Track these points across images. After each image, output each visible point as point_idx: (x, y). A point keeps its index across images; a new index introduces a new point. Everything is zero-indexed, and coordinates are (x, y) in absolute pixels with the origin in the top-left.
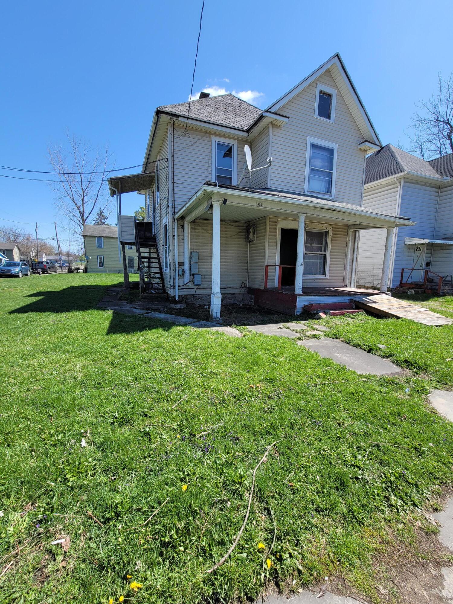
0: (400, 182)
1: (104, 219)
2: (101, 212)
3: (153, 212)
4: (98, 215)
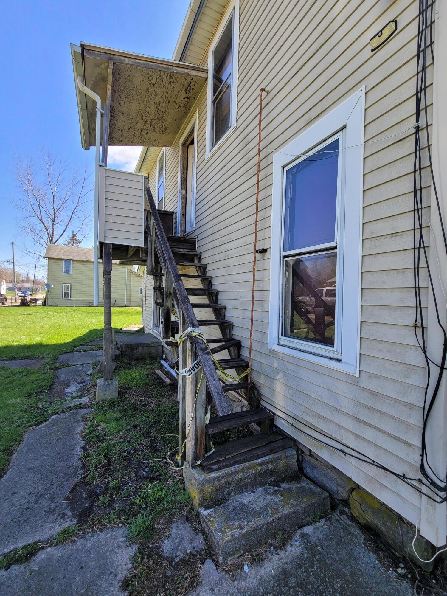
1: (77, 243)
2: (74, 236)
3: (180, 188)
4: (71, 238)
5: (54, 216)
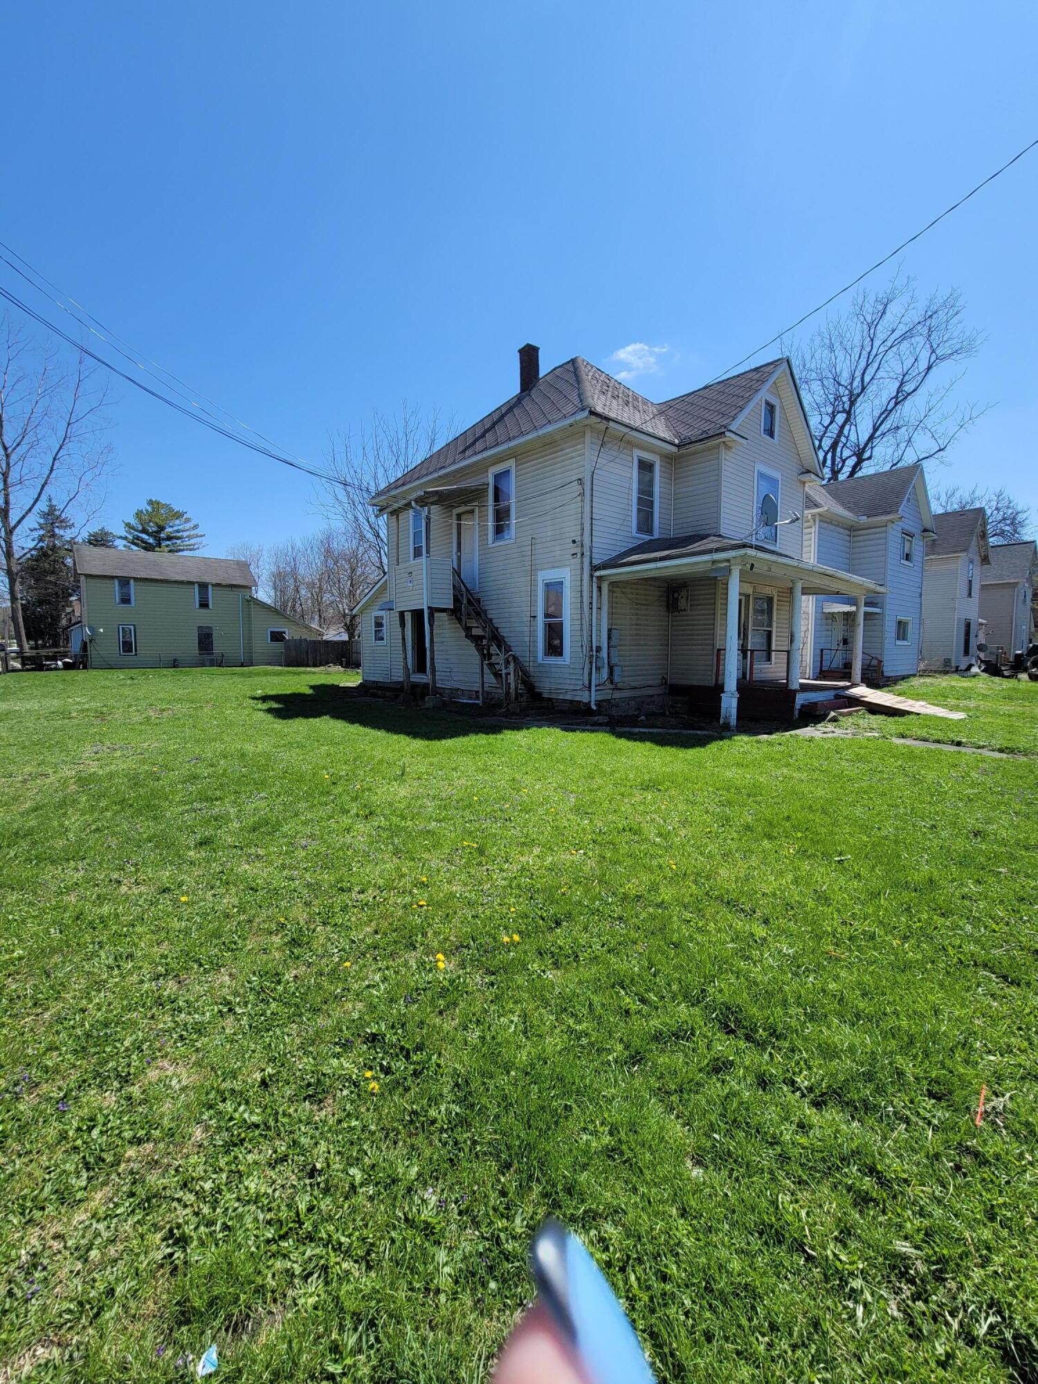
0: (814, 521)
3: (455, 549)
4: (45, 515)
5: (8, 464)
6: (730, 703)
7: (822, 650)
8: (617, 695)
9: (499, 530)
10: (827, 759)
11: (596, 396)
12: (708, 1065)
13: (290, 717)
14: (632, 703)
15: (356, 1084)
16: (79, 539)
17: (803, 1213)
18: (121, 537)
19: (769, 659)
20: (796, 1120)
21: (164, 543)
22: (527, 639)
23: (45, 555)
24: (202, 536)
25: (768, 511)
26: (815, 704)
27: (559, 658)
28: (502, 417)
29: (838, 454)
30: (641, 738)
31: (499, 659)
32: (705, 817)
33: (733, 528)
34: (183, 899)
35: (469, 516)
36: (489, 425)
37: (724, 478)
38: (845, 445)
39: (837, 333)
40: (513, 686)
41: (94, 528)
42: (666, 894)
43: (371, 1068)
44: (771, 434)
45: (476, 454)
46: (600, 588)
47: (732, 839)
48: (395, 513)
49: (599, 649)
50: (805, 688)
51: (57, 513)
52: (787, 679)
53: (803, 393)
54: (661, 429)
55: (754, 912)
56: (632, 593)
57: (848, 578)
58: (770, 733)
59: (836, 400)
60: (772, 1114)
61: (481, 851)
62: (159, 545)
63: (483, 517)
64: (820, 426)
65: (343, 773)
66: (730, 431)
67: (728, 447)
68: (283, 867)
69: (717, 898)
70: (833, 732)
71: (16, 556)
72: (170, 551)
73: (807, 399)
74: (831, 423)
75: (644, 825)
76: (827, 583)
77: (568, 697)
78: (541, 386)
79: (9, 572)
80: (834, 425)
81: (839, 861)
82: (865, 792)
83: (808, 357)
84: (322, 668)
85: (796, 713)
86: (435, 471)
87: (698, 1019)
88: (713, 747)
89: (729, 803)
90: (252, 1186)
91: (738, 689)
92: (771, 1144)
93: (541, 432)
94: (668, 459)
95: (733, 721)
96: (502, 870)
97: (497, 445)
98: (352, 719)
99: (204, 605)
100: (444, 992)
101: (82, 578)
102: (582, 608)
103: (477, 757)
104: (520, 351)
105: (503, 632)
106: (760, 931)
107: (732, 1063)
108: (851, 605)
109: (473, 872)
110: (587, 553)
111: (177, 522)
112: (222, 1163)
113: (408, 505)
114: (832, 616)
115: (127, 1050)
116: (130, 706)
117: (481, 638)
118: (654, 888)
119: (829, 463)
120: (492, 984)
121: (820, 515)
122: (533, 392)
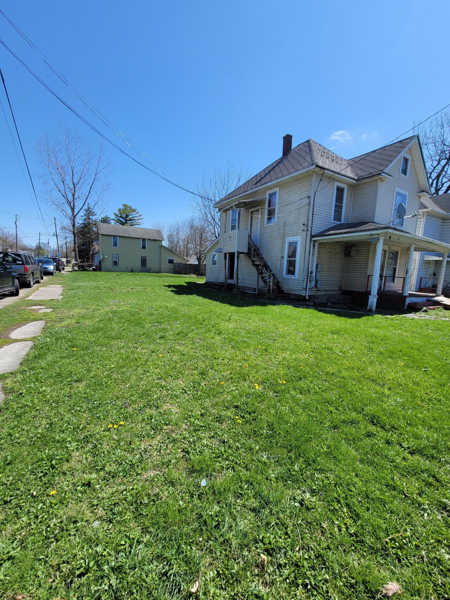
0: (424, 215)
2: (89, 208)
3: (249, 227)
4: (86, 211)
5: (75, 190)
6: (373, 300)
7: (421, 278)
8: (318, 293)
9: (269, 219)
10: (421, 328)
11: (319, 158)
12: (365, 433)
13: (181, 294)
14: (325, 297)
15: (233, 420)
16: (98, 220)
17: (404, 484)
18: (113, 219)
19: (393, 281)
20: (402, 456)
21: (128, 222)
22: (279, 267)
23: (86, 226)
24: (142, 219)
25: (401, 211)
26: (416, 303)
27: (293, 276)
28: (274, 168)
29: (440, 181)
30: (330, 313)
31: (266, 275)
32: (361, 347)
33: (383, 219)
34: (160, 355)
35: (256, 212)
36: (267, 172)
37: (378, 195)
38: (444, 176)
39: (446, 118)
40: (271, 287)
41: (103, 216)
42: (345, 374)
43: (237, 416)
44: (405, 173)
45: (261, 185)
46: (314, 245)
47: (374, 357)
48: (225, 211)
49: (311, 273)
50: (411, 295)
51: (91, 210)
52: (402, 290)
53: (423, 150)
54: (349, 173)
55: (384, 385)
56: (329, 248)
57: (439, 244)
58: (392, 315)
59: (441, 153)
60: (391, 453)
61: (266, 350)
62: (126, 223)
63: (263, 214)
64: (432, 167)
65: (206, 317)
66: (384, 173)
67: (382, 180)
68: (192, 348)
69: (367, 379)
70: (424, 317)
71: (76, 227)
72: (130, 225)
73: (425, 152)
74: (438, 165)
75: (333, 347)
76: (428, 246)
77: (296, 293)
78: (292, 153)
79: (74, 233)
80: (439, 166)
81: (425, 371)
82: (439, 344)
83: (428, 131)
84: (188, 275)
85: (406, 307)
86: (243, 193)
87: (361, 418)
88: (364, 319)
89: (372, 342)
90: (205, 442)
91: (378, 294)
92: (391, 462)
93: (292, 175)
94: (351, 186)
95: (374, 308)
96: (275, 358)
97: (272, 181)
98: (205, 297)
99: (144, 247)
100: (259, 396)
101: (100, 236)
102: (305, 254)
103: (259, 315)
104: (283, 138)
105: (269, 264)
106: (387, 392)
107: (375, 435)
108: (440, 257)
109: (264, 358)
110: (310, 230)
111: (133, 213)
112: (194, 434)
113: (232, 207)
114: (429, 262)
115: (156, 399)
116: (121, 286)
117: (259, 265)
118: (339, 371)
119: (434, 185)
120: (277, 396)
121: (427, 212)
122: (288, 156)
